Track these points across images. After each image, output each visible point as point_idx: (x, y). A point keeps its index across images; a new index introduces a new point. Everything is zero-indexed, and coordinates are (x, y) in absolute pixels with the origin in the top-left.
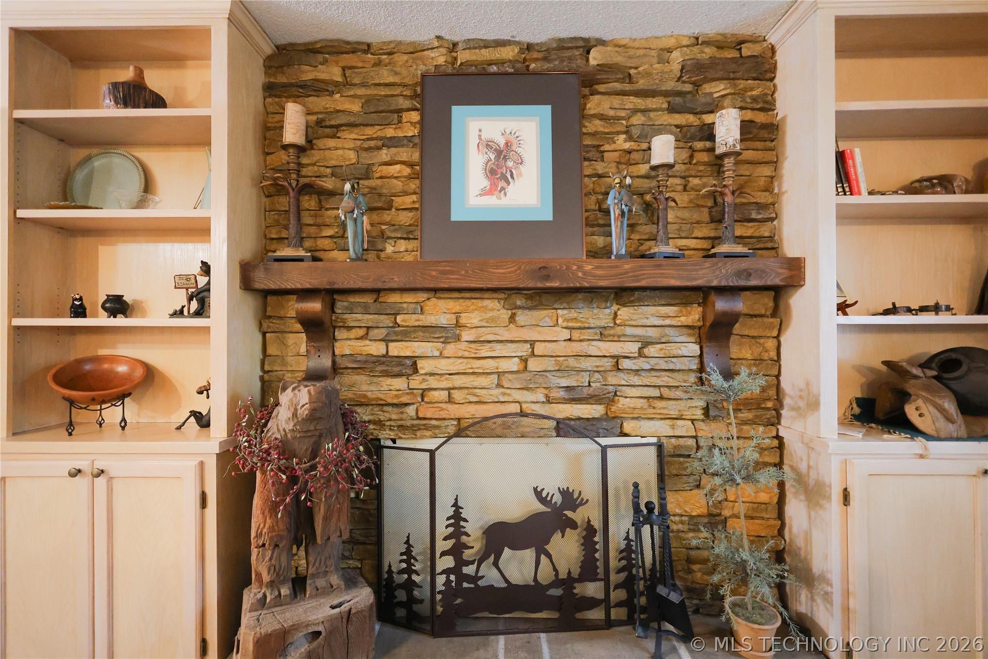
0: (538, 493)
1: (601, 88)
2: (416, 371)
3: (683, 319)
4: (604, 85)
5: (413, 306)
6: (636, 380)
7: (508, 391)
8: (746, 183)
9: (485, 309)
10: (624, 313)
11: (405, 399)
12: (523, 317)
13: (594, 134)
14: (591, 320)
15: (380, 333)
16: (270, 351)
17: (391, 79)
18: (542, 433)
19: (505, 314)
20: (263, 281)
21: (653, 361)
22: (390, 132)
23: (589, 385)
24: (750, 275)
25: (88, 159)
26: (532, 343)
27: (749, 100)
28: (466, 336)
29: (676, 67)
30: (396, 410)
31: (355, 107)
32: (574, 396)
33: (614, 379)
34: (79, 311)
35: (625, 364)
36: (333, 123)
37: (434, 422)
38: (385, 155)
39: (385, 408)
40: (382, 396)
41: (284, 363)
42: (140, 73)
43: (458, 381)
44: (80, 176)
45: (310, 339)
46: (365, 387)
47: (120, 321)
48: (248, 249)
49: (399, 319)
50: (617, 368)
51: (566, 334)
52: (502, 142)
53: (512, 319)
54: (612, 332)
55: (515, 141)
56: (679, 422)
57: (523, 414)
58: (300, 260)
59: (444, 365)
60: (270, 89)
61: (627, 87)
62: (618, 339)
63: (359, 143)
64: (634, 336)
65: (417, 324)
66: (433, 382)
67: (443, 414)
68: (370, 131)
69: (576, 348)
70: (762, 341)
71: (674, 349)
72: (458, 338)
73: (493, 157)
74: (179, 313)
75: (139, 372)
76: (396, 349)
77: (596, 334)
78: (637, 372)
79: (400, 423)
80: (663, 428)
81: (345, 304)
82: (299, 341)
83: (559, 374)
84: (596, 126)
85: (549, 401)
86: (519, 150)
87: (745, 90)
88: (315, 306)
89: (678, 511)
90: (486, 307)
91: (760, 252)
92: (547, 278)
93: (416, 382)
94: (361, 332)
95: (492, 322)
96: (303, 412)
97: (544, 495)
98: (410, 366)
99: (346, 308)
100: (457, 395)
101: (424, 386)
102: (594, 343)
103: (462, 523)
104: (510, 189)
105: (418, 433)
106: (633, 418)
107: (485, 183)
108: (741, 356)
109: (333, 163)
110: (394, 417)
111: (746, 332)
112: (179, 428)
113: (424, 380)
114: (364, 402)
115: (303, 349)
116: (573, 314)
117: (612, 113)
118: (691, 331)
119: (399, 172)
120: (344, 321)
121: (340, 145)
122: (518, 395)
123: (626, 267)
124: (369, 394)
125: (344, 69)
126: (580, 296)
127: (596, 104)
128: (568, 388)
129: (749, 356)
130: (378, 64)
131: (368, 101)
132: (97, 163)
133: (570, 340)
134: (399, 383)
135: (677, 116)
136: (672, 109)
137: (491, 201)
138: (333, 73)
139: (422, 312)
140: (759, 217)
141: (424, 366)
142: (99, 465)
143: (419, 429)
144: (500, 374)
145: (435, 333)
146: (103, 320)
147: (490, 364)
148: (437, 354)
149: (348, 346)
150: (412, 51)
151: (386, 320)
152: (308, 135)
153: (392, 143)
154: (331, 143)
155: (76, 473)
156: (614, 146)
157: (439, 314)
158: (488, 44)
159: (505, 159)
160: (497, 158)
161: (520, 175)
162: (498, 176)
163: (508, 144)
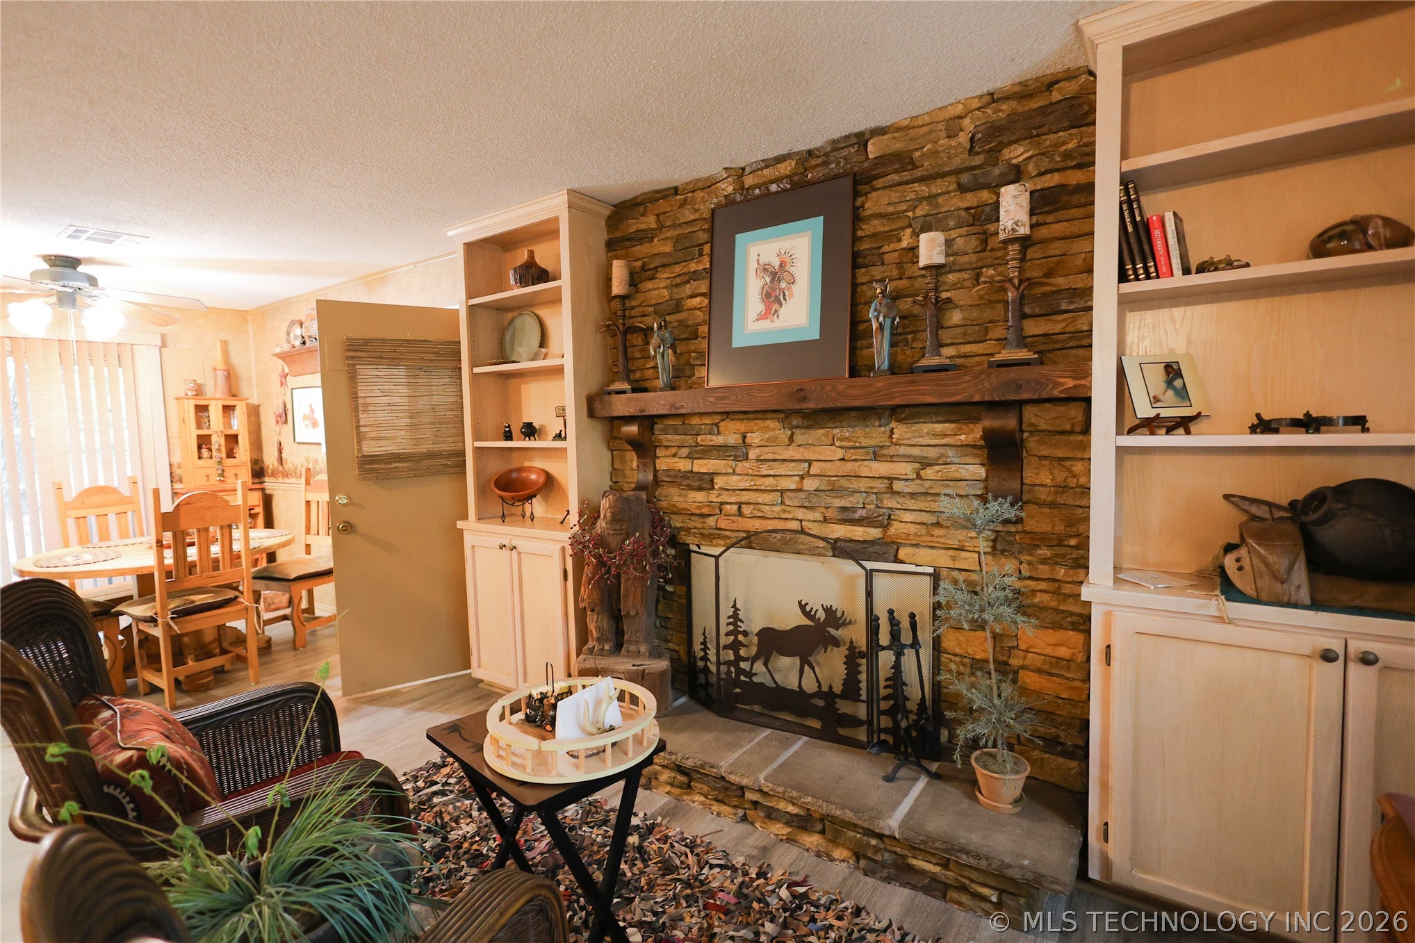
0: (802, 607)
1: (878, 183)
2: (713, 486)
3: (963, 437)
4: (882, 180)
5: (708, 427)
6: (911, 504)
7: (788, 509)
8: (1057, 264)
9: (768, 429)
10: (900, 430)
11: (705, 511)
12: (800, 437)
13: (874, 235)
14: (862, 440)
15: (684, 452)
16: (617, 465)
17: (693, 217)
18: (816, 552)
19: (784, 434)
21: (927, 484)
22: (693, 267)
23: (864, 508)
24: (1020, 387)
25: (512, 320)
26: (810, 462)
27: (1058, 159)
28: (752, 454)
29: (963, 138)
30: (701, 520)
31: (668, 248)
32: (847, 517)
33: (889, 502)
34: (508, 436)
35: (897, 486)
36: (651, 267)
37: (727, 533)
38: (688, 289)
39: (692, 518)
40: (688, 507)
41: (624, 476)
42: (531, 253)
43: (746, 497)
44: (508, 336)
45: (639, 457)
46: (676, 498)
47: (532, 443)
48: (593, 385)
49: (699, 440)
50: (891, 491)
51: (840, 453)
52: (776, 263)
53: (791, 438)
54: (885, 452)
55: (788, 260)
56: (963, 554)
57: (802, 532)
58: (623, 392)
59: (734, 481)
60: (606, 244)
61: (906, 176)
62: (892, 459)
63: (669, 281)
64: (910, 456)
65: (711, 443)
66: (725, 497)
67: (733, 526)
68: (678, 270)
69: (848, 467)
70: (1068, 464)
71: (953, 471)
72: (747, 458)
73: (768, 279)
74: (559, 436)
75: (542, 480)
76: (701, 466)
77: (868, 454)
78: (913, 495)
79: (701, 531)
80: (943, 559)
81: (661, 426)
82: (632, 459)
83: (832, 494)
84: (876, 226)
85: (825, 520)
86: (792, 269)
87: (1055, 145)
88: (633, 429)
89: (957, 650)
90: (768, 427)
91: (1075, 351)
92: (804, 399)
93: (713, 497)
94: (673, 450)
95: (773, 442)
96: (608, 515)
97: (808, 609)
98: (706, 482)
99: (662, 430)
100: (747, 510)
101: (719, 500)
102: (866, 463)
103: (739, 623)
104: (782, 311)
105: (714, 541)
106: (912, 545)
107: (761, 307)
108: (1038, 482)
109: (654, 302)
110: (698, 525)
111: (1046, 453)
112: (562, 523)
113: (719, 495)
114: (676, 511)
115: (635, 464)
116: (847, 434)
117: (891, 209)
118: (976, 451)
119: (700, 303)
120: (660, 441)
121: (656, 286)
122: (800, 514)
123: (879, 385)
124: (678, 504)
125: (657, 215)
126: (853, 414)
127: (876, 202)
128: (844, 509)
129: (1048, 481)
130: (684, 203)
131: (677, 240)
132: (517, 323)
133: (842, 459)
134: (700, 496)
135: (969, 195)
136: (963, 189)
137: (766, 324)
138: (650, 222)
139: (718, 433)
140: (1072, 307)
141: (719, 482)
142: (514, 543)
143: (715, 538)
144: (782, 492)
145: (726, 451)
146: (521, 442)
147: (769, 482)
148: (731, 471)
149: (665, 462)
150: (709, 185)
151: (689, 440)
152: (634, 280)
153: (695, 276)
154: (650, 285)
155: (503, 547)
156: (893, 246)
157: (729, 435)
158: (768, 163)
159: (779, 281)
160: (772, 281)
161: (792, 295)
162: (773, 298)
163: (782, 265)
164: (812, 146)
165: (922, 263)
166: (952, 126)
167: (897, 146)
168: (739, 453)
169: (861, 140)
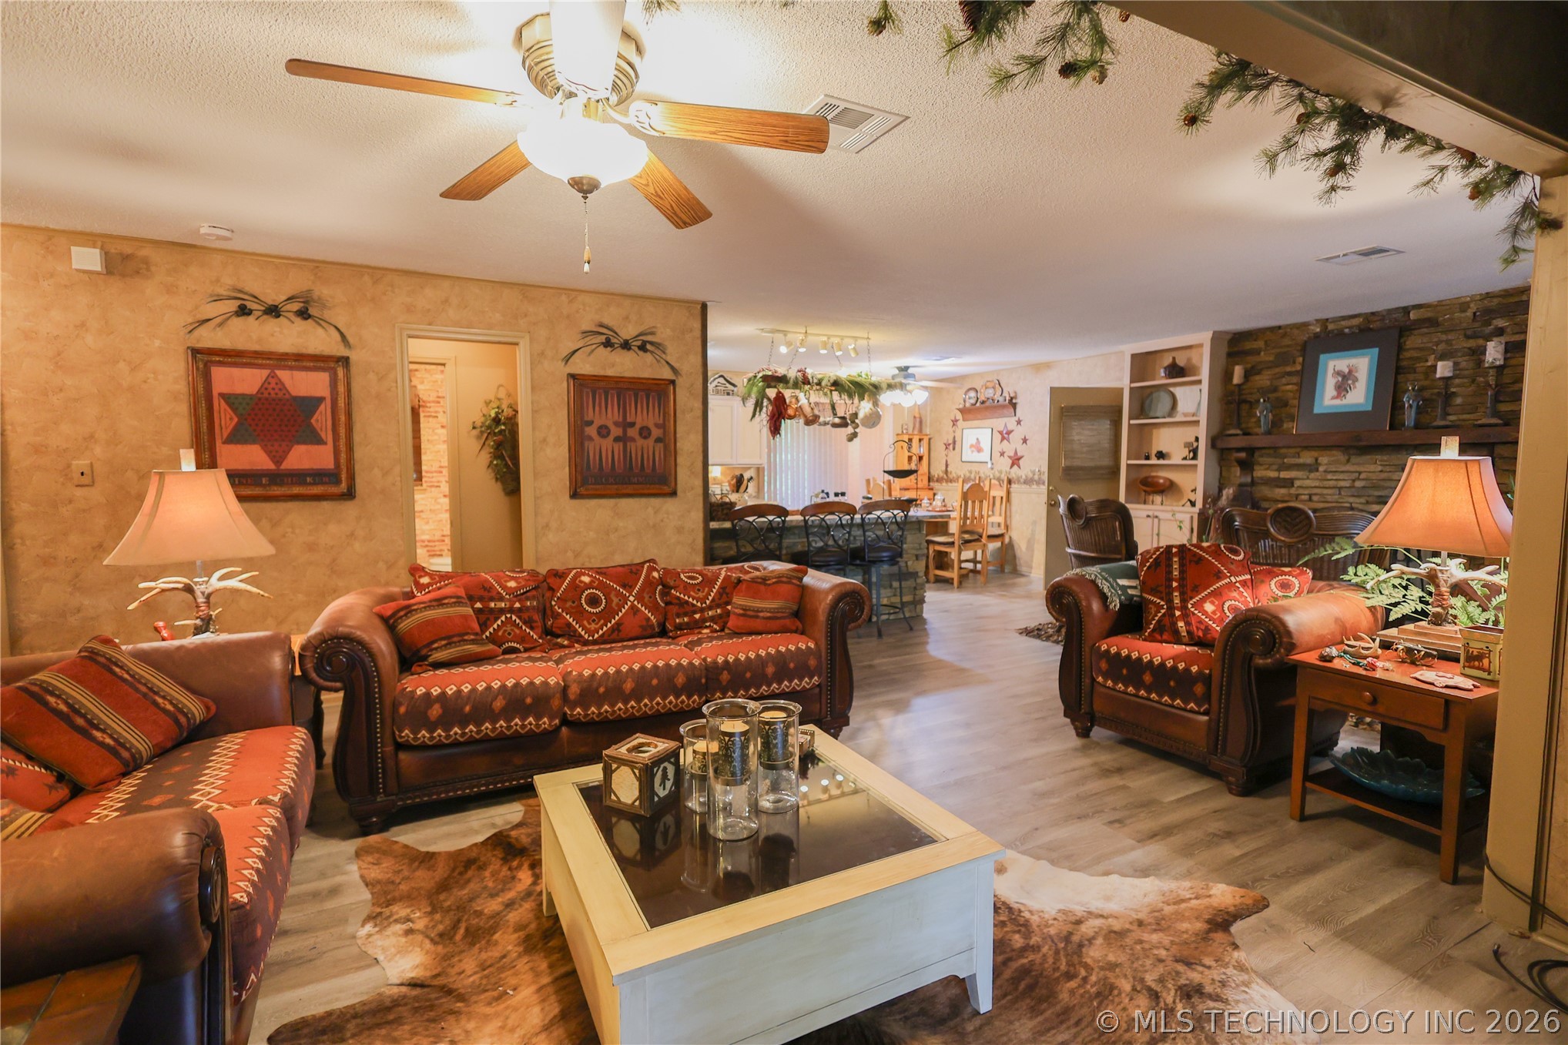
1: (1416, 332)
2: (1293, 486)
4: (1418, 330)
5: (1292, 454)
12: (1354, 459)
13: (1410, 358)
14: (1394, 461)
15: (1275, 467)
16: (1223, 474)
17: (1290, 343)
19: (1342, 458)
20: (1220, 444)
22: (1288, 369)
24: (1489, 436)
25: (1151, 393)
26: (1360, 473)
28: (1321, 469)
29: (1469, 314)
31: (1271, 358)
34: (1147, 458)
36: (1259, 368)
38: (1284, 380)
41: (1228, 479)
42: (1174, 358)
43: (1315, 491)
44: (1148, 402)
45: (1241, 469)
47: (1161, 462)
48: (1215, 430)
49: (1285, 460)
51: (1380, 468)
52: (1346, 371)
53: (1348, 461)
55: (1354, 369)
58: (1237, 435)
59: (1308, 483)
60: (1230, 355)
61: (1432, 329)
63: (1271, 376)
65: (1293, 462)
66: (1301, 491)
68: (1277, 370)
69: (1384, 475)
72: (1317, 470)
73: (1340, 379)
74: (1185, 459)
75: (1168, 483)
76: (1284, 475)
81: (1259, 454)
82: (1237, 471)
83: (1373, 489)
84: (1412, 353)
85: (1368, 503)
86: (1356, 374)
88: (1243, 455)
90: (1333, 454)
93: (1293, 491)
94: (1267, 466)
95: (1336, 462)
96: (1231, 497)
98: (1289, 483)
99: (1259, 456)
100: (1315, 498)
101: (1296, 492)
104: (1348, 396)
107: (1335, 393)
112: (1183, 506)
113: (1297, 490)
114: (1267, 499)
115: (1238, 474)
116: (1385, 458)
117: (1422, 345)
119: (1292, 388)
120: (1258, 461)
121: (1262, 378)
122: (1351, 500)
125: (1265, 341)
126: (1390, 448)
127: (1413, 341)
130: (1285, 335)
131: (1278, 354)
132: (1154, 395)
133: (1381, 471)
134: (1283, 491)
135: (1471, 341)
136: (1468, 337)
137: (1337, 402)
138: (1260, 344)
139: (1299, 457)
141: (1297, 483)
142: (1156, 514)
144: (1340, 488)
145: (1304, 467)
146: (1154, 461)
147: (1332, 483)
148: (1306, 477)
149: (1259, 473)
150: (1304, 325)
151: (1279, 461)
152: (1248, 375)
153: (1290, 374)
154: (1257, 378)
155: (1148, 516)
156: (1422, 364)
157: (1307, 458)
158: (1344, 318)
159: (1347, 380)
160: (1343, 380)
161: (1355, 387)
162: (1342, 388)
163: (1350, 372)
164: (1374, 310)
165: (1438, 375)
166: (1463, 306)
167: (1430, 315)
168: (1313, 467)
169: (1406, 310)
